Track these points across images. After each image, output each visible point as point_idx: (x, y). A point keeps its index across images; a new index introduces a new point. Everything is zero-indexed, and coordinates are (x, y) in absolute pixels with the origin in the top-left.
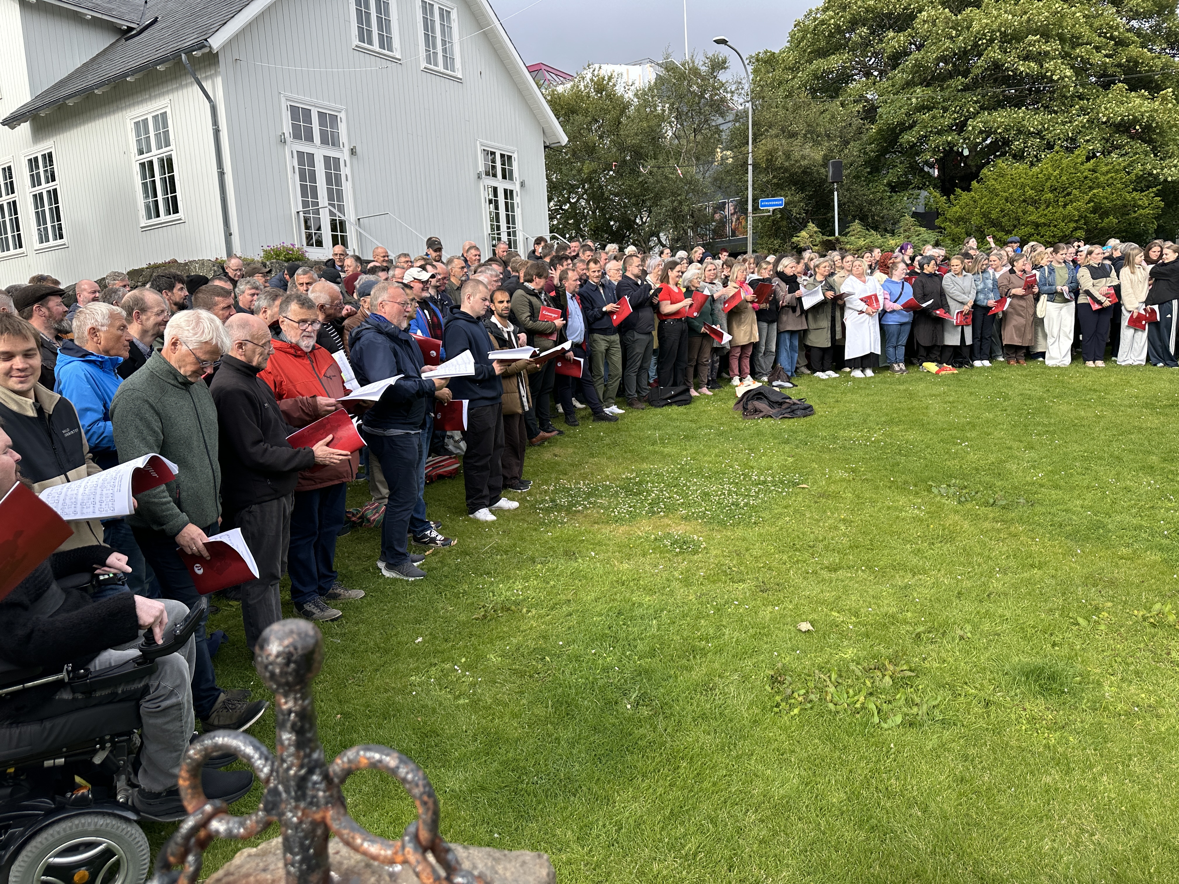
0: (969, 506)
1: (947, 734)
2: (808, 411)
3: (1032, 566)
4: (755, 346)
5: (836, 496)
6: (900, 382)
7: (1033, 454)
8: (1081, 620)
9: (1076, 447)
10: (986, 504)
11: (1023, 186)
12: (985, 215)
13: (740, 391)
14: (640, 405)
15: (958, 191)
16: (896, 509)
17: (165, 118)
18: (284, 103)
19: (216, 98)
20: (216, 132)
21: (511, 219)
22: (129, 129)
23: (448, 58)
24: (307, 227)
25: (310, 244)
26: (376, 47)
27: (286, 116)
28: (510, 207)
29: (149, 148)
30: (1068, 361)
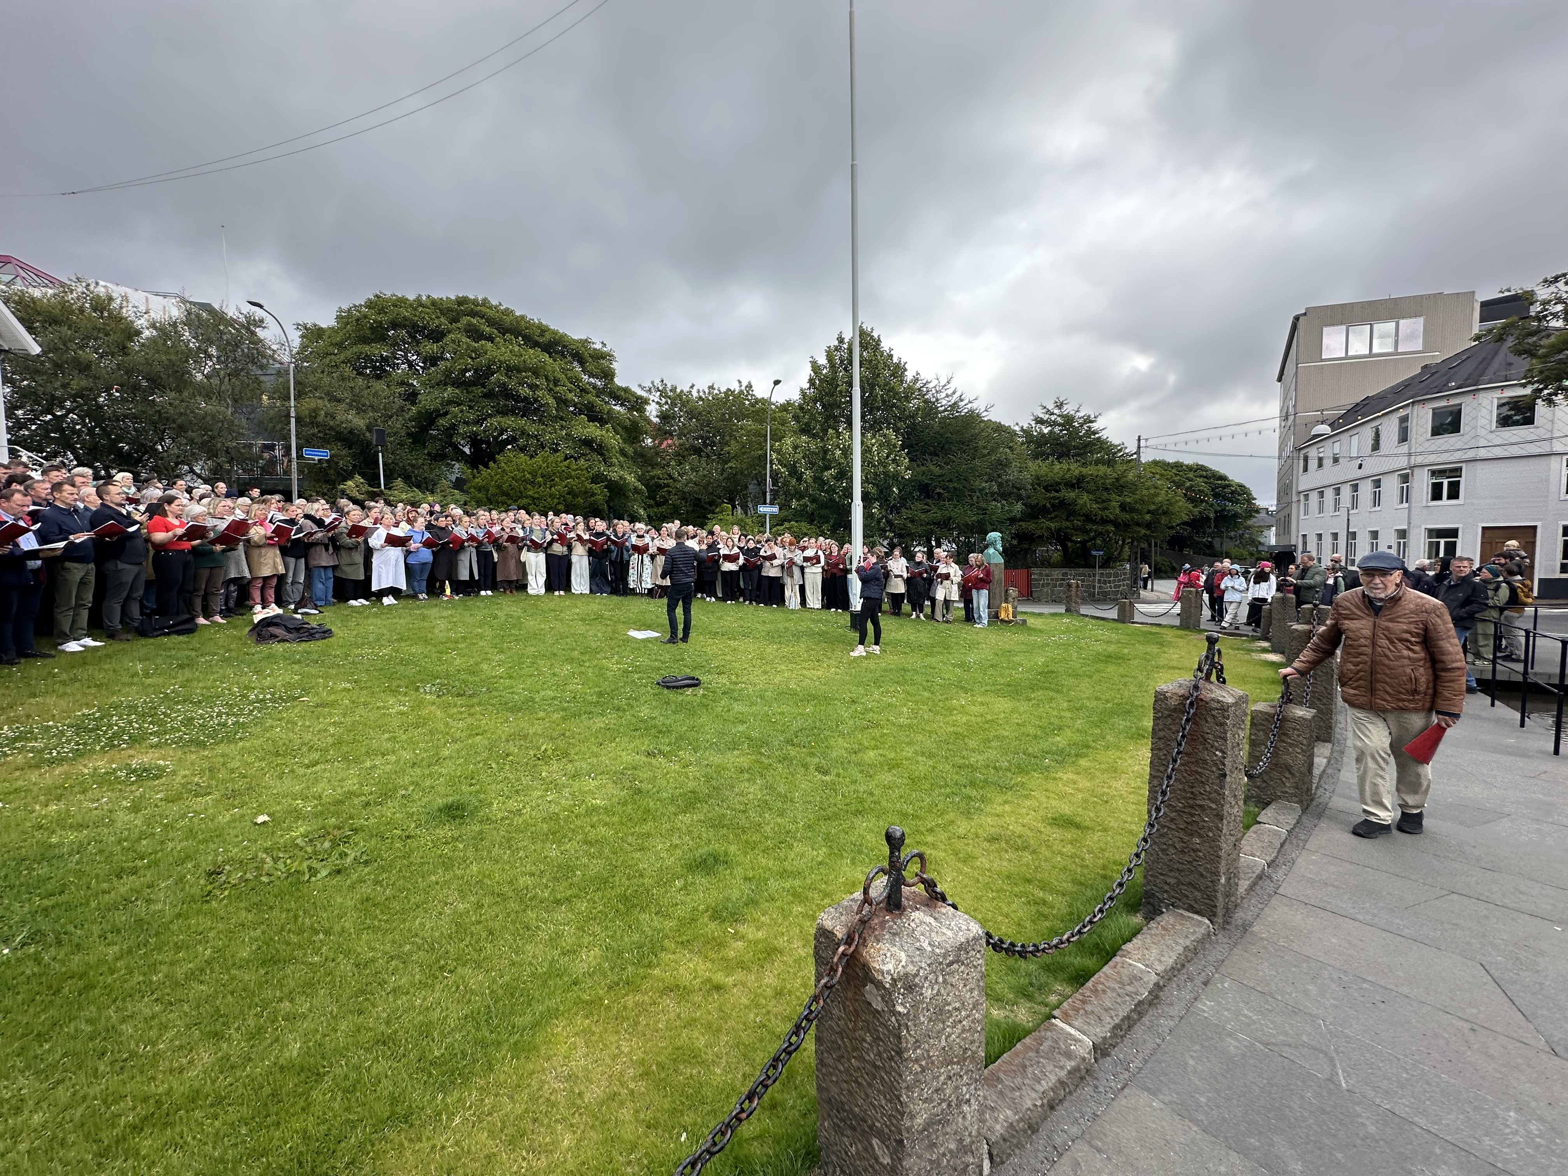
0: (444, 698)
1: (366, 870)
2: (326, 633)
3: (477, 734)
4: (281, 578)
5: (333, 704)
6: (419, 608)
7: (502, 657)
8: (493, 765)
9: (533, 649)
10: (459, 695)
11: (524, 470)
12: (499, 487)
13: (257, 619)
14: (125, 636)
15: (481, 467)
16: (384, 707)
30: (543, 591)
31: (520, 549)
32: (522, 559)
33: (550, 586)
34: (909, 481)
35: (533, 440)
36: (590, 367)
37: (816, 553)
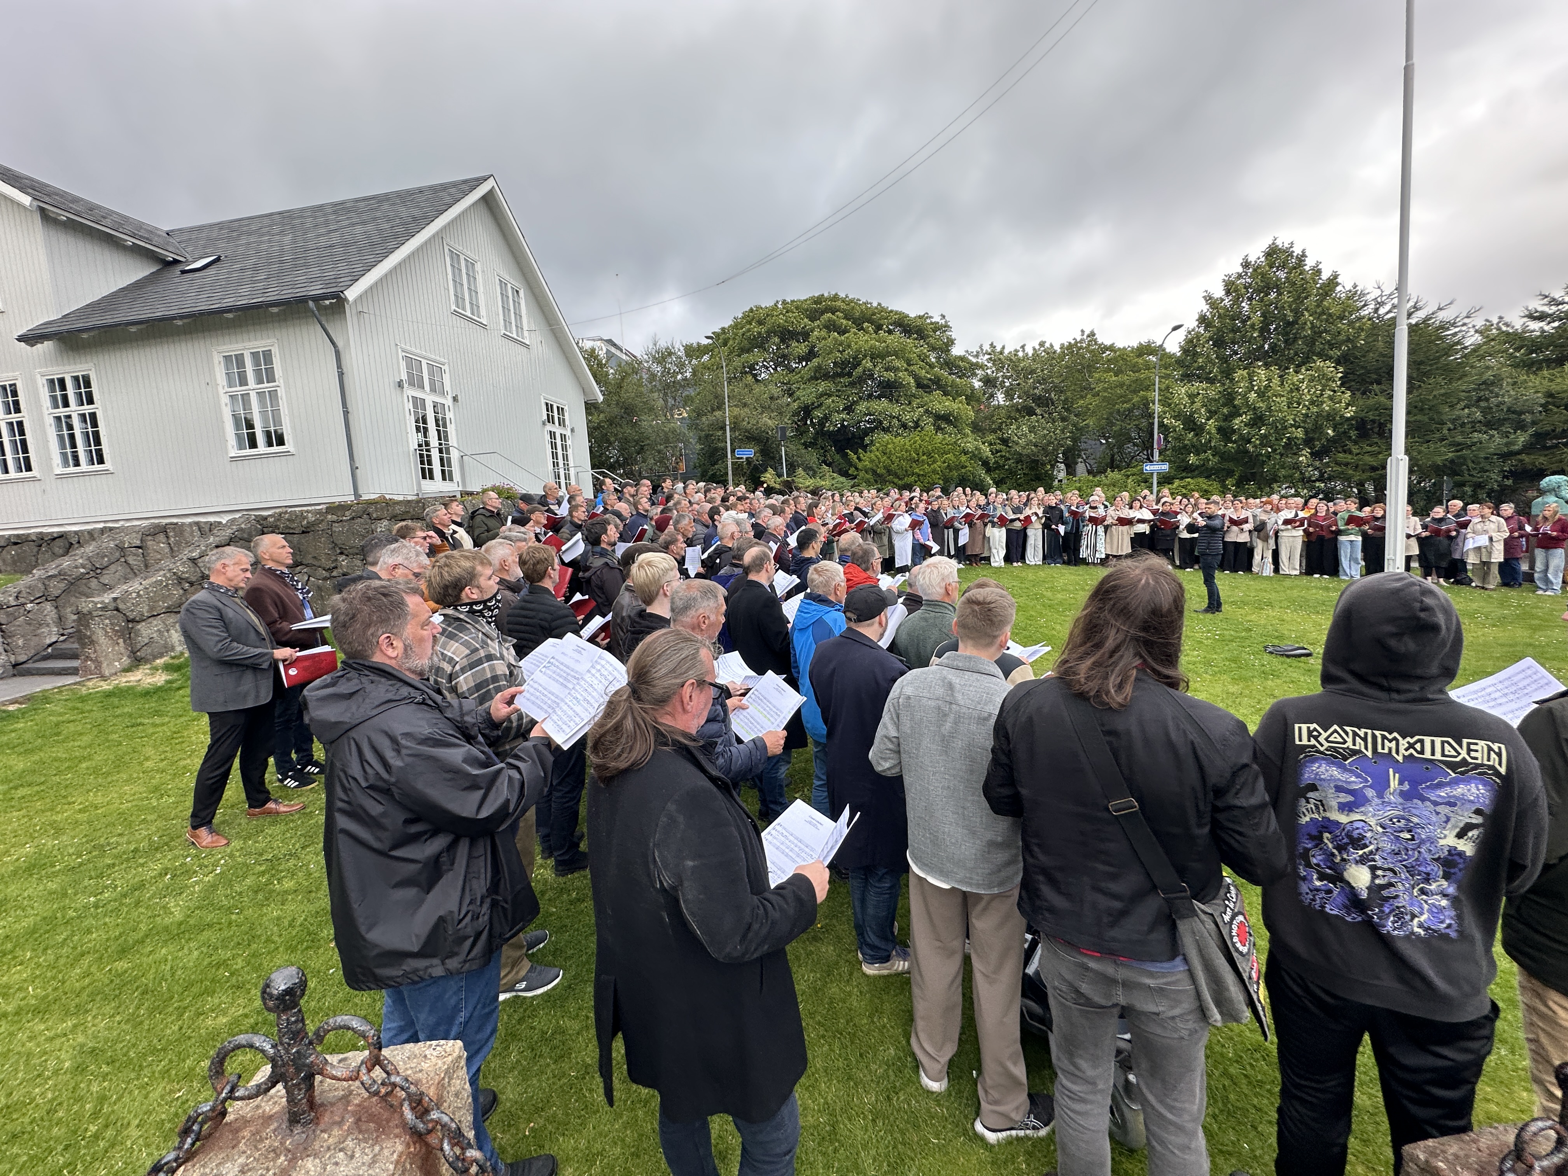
17: (268, 355)
18: (401, 354)
19: (340, 344)
20: (341, 375)
21: (565, 458)
22: (216, 361)
23: (519, 328)
24: (422, 463)
25: (424, 477)
26: (468, 314)
27: (403, 364)
28: (564, 448)
29: (243, 381)
30: (1003, 564)
31: (985, 525)
32: (987, 535)
33: (1008, 559)
34: (1348, 419)
35: (895, 421)
36: (932, 341)
37: (1297, 515)
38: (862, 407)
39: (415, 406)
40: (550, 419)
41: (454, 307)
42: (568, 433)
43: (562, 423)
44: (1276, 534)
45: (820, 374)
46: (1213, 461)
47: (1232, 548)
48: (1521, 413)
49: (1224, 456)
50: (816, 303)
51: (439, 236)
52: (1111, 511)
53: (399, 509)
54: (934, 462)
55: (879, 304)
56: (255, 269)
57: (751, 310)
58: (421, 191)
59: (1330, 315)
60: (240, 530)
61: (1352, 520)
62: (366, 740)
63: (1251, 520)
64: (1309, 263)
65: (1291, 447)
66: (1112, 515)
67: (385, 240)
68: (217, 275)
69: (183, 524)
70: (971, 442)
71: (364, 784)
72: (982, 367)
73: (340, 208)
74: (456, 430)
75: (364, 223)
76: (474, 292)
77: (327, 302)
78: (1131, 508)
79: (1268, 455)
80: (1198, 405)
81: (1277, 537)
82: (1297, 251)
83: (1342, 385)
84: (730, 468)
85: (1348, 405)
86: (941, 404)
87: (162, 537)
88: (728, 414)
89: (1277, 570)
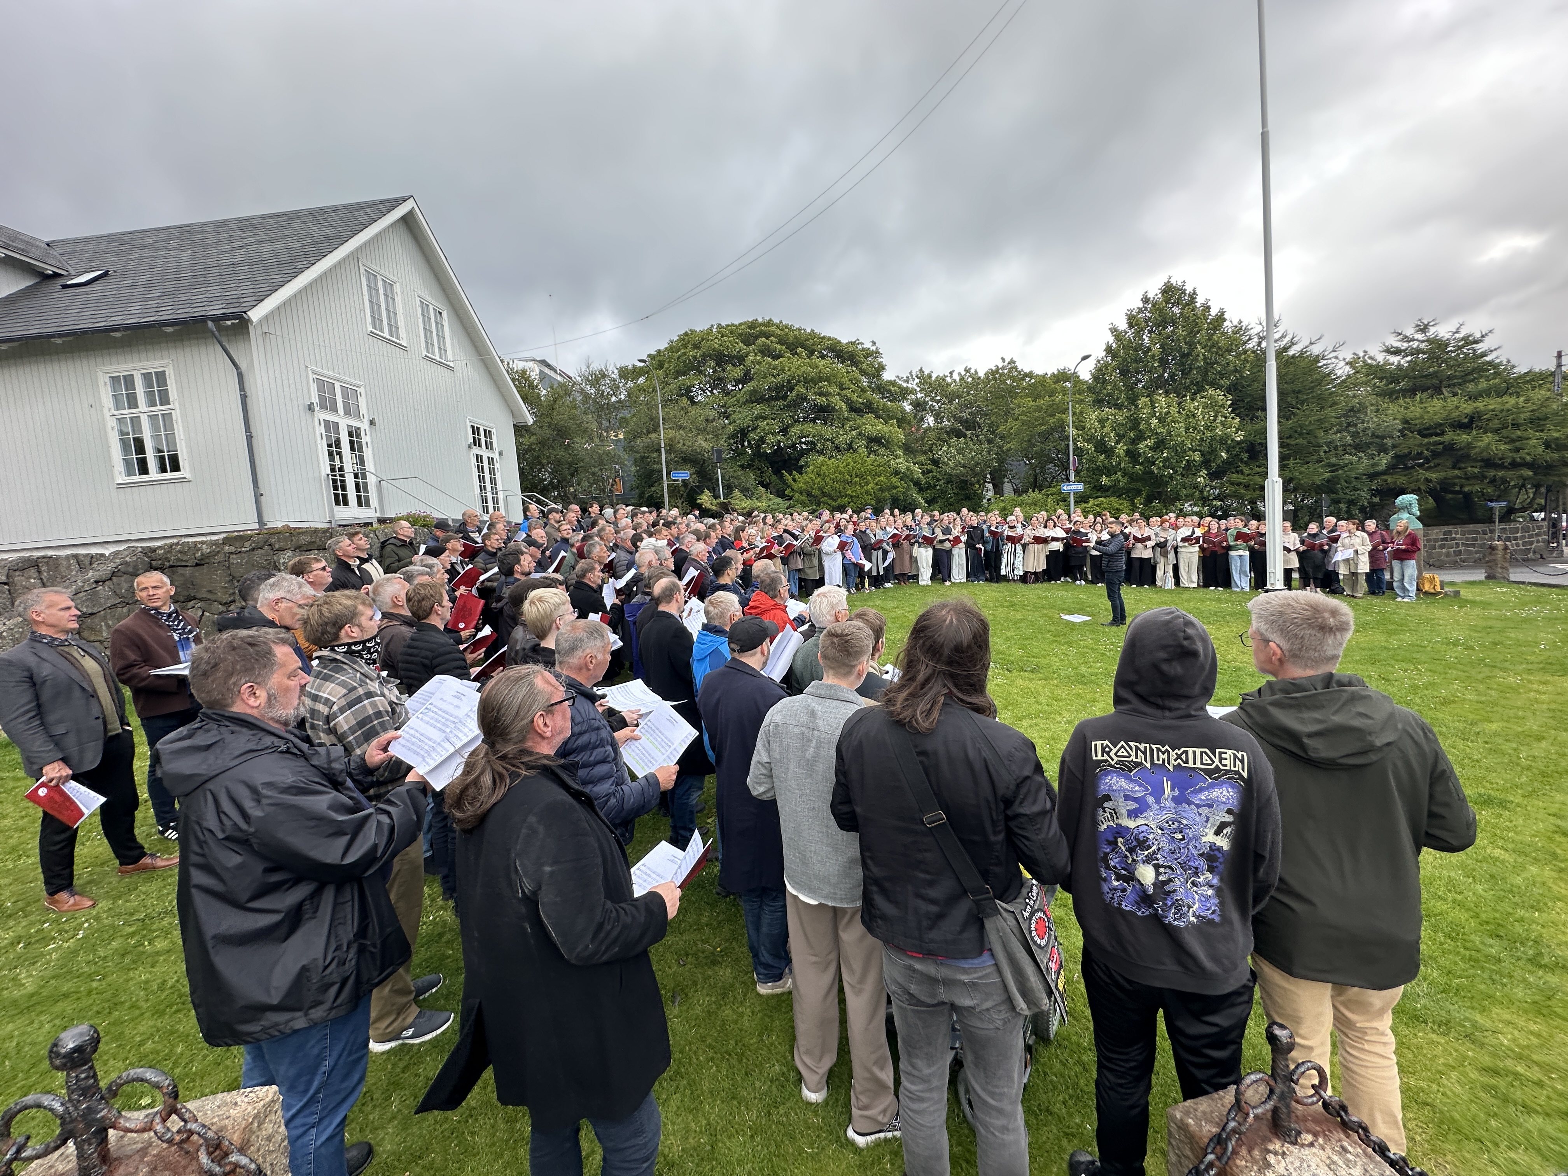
17: (161, 377)
18: (311, 376)
19: (243, 366)
20: (244, 398)
21: (493, 481)
22: (101, 383)
23: (442, 350)
24: (335, 488)
25: (337, 503)
26: (387, 335)
27: (314, 387)
28: (492, 471)
29: (133, 402)
30: (929, 582)
31: (912, 545)
32: (914, 555)
33: (933, 578)
34: (1239, 443)
35: (829, 443)
36: (864, 366)
37: (1193, 533)
38: (795, 430)
39: (327, 429)
40: (477, 442)
41: (370, 329)
42: (496, 456)
43: (489, 446)
44: (1176, 549)
45: (756, 398)
46: (1123, 482)
47: (1137, 565)
48: (1383, 437)
49: (1133, 478)
50: (750, 327)
51: (355, 256)
52: (1028, 531)
53: (304, 540)
54: (867, 484)
55: (813, 331)
56: (149, 286)
57: (686, 334)
58: (335, 209)
59: (1219, 348)
60: (126, 564)
61: (1240, 536)
62: (224, 790)
63: (1153, 537)
64: (1200, 301)
65: (1190, 469)
66: (1029, 534)
67: (294, 259)
68: (102, 291)
69: (58, 558)
70: (902, 463)
71: (220, 835)
72: (912, 392)
73: (246, 224)
74: (373, 454)
75: (271, 241)
76: (392, 314)
77: (229, 323)
78: (1045, 527)
79: (1171, 477)
80: (1107, 429)
81: (1176, 553)
82: (1189, 289)
83: (1232, 412)
84: (666, 491)
85: (1238, 430)
86: (873, 426)
87: (33, 572)
88: (663, 436)
89: (1177, 582)
